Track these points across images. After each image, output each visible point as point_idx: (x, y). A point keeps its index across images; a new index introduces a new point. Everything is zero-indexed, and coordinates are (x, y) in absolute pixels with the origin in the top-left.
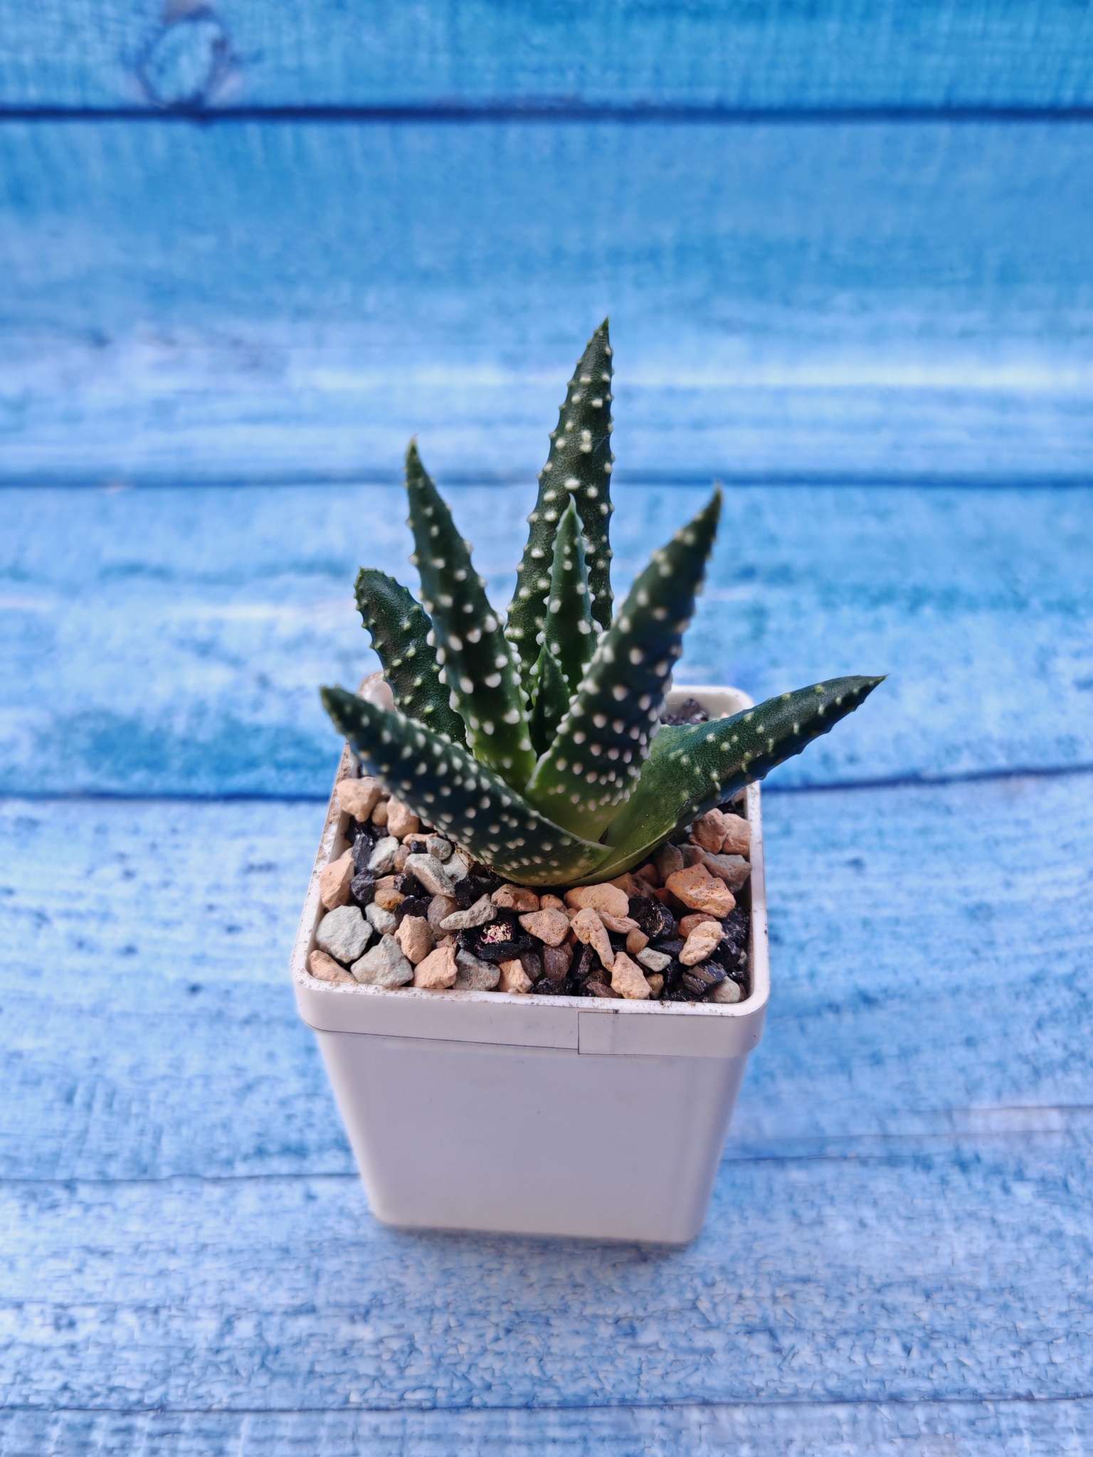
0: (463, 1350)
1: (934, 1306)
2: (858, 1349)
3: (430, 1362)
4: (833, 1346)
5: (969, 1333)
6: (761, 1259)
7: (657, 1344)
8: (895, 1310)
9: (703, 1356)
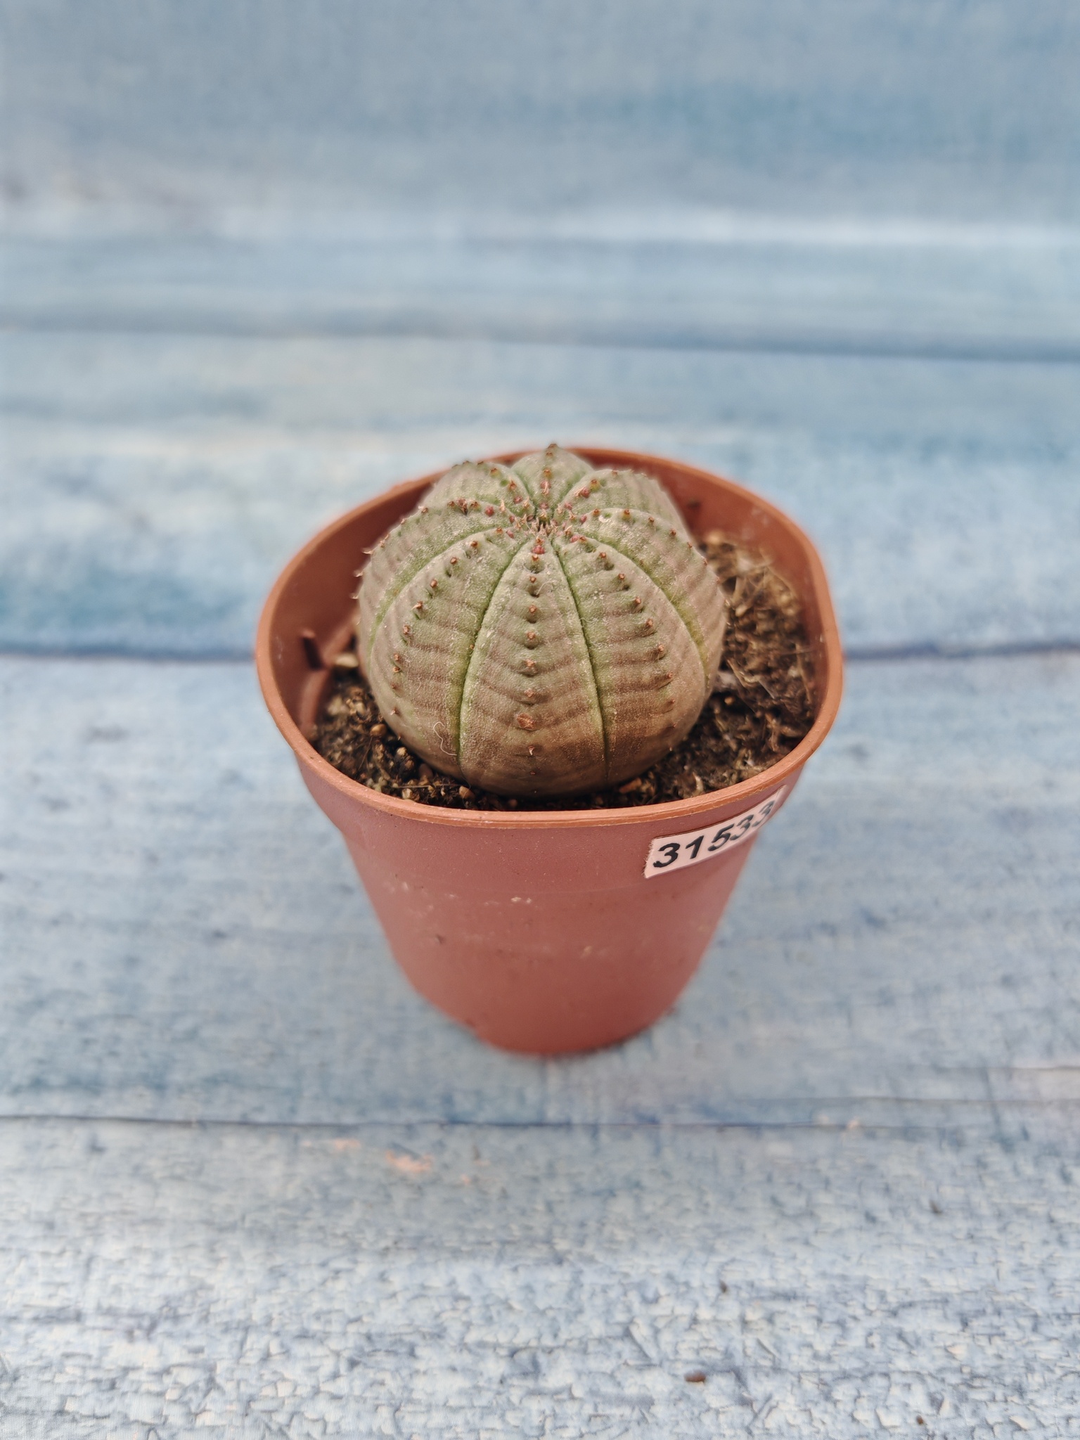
0: (284, 1390)
1: (974, 1337)
2: (864, 1402)
3: (235, 1407)
4: (828, 1397)
5: (1024, 1379)
6: (727, 1264)
7: (570, 1389)
8: (918, 1342)
9: (637, 1410)
